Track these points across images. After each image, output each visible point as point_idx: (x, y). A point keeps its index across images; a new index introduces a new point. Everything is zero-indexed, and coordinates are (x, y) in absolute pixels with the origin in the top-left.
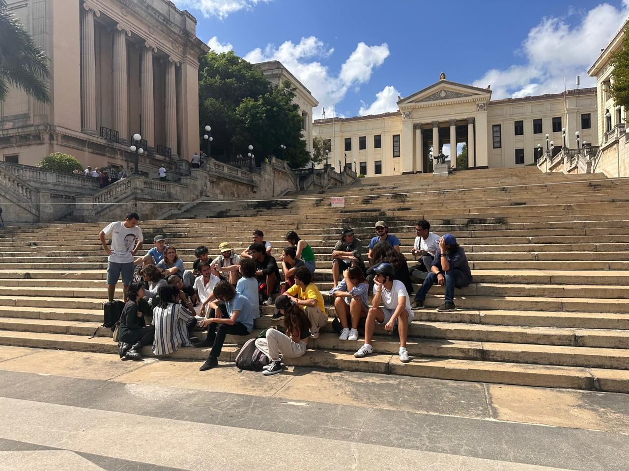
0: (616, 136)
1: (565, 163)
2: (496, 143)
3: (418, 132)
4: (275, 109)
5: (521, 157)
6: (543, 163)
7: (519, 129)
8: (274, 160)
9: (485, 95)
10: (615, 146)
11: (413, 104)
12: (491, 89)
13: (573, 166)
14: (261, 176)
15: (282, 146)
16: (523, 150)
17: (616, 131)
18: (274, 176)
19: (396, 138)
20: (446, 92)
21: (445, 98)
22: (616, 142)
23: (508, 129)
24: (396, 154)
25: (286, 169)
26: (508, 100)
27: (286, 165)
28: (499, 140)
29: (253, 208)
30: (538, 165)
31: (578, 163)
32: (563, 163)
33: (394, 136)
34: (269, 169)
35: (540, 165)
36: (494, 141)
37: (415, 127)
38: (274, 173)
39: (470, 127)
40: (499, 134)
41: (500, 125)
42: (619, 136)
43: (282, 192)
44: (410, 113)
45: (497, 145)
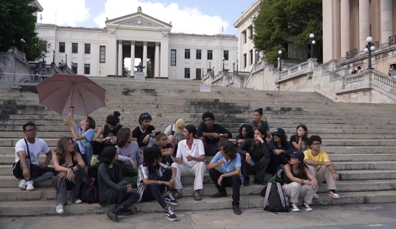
0: (262, 66)
1: (223, 80)
2: (173, 62)
3: (120, 46)
4: (17, 7)
5: (188, 73)
6: (206, 79)
7: (187, 55)
8: (16, 51)
9: (167, 27)
10: (261, 72)
11: (117, 25)
12: (172, 24)
13: (230, 82)
14: (5, 64)
15: (22, 40)
16: (189, 69)
17: (263, 63)
18: (16, 65)
19: (102, 48)
20: (141, 21)
21: (141, 25)
22: (263, 70)
23: (181, 54)
24: (102, 61)
25: (25, 60)
26: (181, 34)
27: (24, 57)
28: (174, 60)
29: (19, 92)
30: (202, 80)
31: (233, 81)
32: (222, 80)
33: (101, 47)
34: (12, 58)
35: (204, 80)
36: (172, 61)
37: (118, 42)
38: (16, 62)
39: (157, 48)
40: (175, 56)
41: (175, 50)
42: (264, 66)
43: (20, 80)
44: (115, 31)
45: (173, 63)
